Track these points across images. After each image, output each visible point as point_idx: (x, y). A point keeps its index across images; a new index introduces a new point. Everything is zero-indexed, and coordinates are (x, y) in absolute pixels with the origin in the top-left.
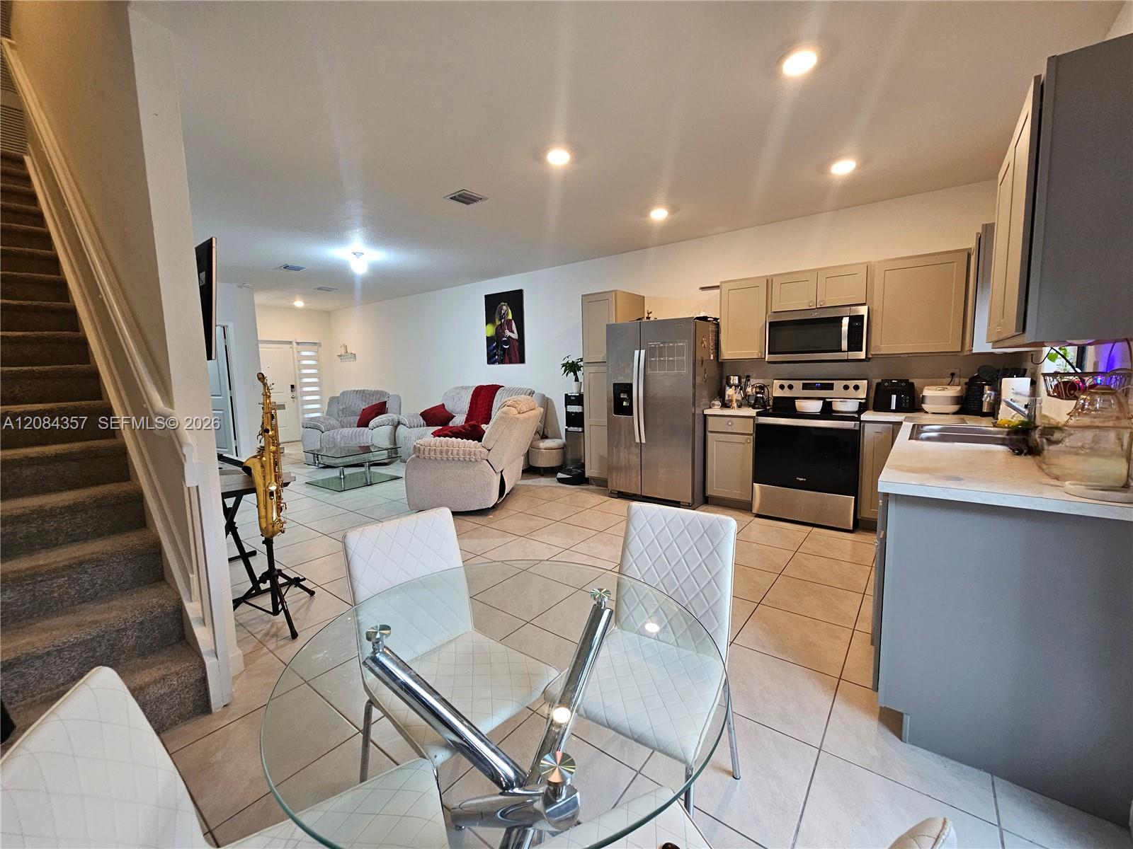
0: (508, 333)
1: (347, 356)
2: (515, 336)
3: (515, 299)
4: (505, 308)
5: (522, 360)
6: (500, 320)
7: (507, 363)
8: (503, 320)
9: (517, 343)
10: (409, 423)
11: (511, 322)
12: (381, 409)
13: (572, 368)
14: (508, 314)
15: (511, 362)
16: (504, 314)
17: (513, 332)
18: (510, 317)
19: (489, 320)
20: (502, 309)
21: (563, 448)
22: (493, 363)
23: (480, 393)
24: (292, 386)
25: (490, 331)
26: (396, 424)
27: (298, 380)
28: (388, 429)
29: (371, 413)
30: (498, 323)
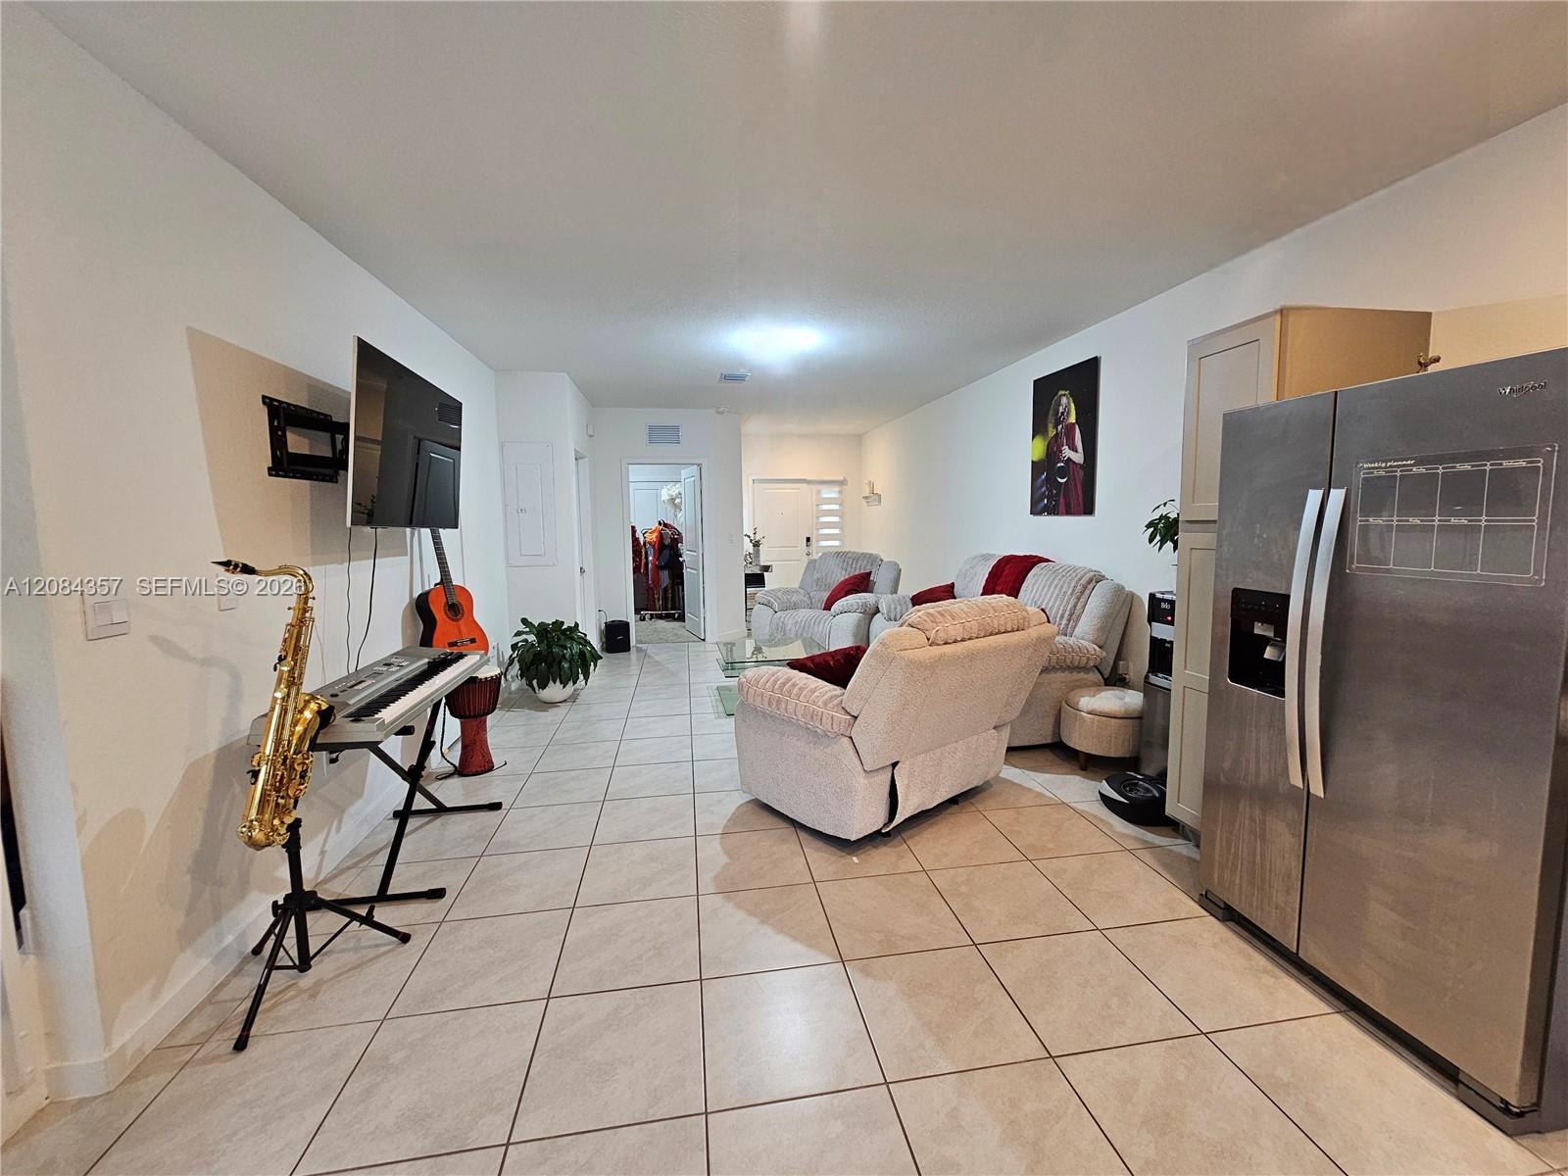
0: (1067, 452)
1: (872, 497)
2: (1078, 457)
3: (1083, 380)
4: (1064, 400)
5: (1088, 509)
6: (1056, 427)
7: (1062, 514)
8: (1060, 427)
9: (1081, 473)
10: (889, 612)
11: (1074, 430)
12: (861, 583)
13: (1166, 530)
14: (1068, 413)
15: (1068, 512)
16: (1063, 414)
17: (1075, 450)
18: (1072, 419)
19: (1038, 429)
20: (1059, 404)
21: (1138, 718)
22: (1040, 513)
23: (1004, 569)
24: (808, 539)
25: (1035, 449)
26: (872, 611)
27: (815, 532)
28: (853, 618)
29: (842, 589)
30: (1052, 432)
